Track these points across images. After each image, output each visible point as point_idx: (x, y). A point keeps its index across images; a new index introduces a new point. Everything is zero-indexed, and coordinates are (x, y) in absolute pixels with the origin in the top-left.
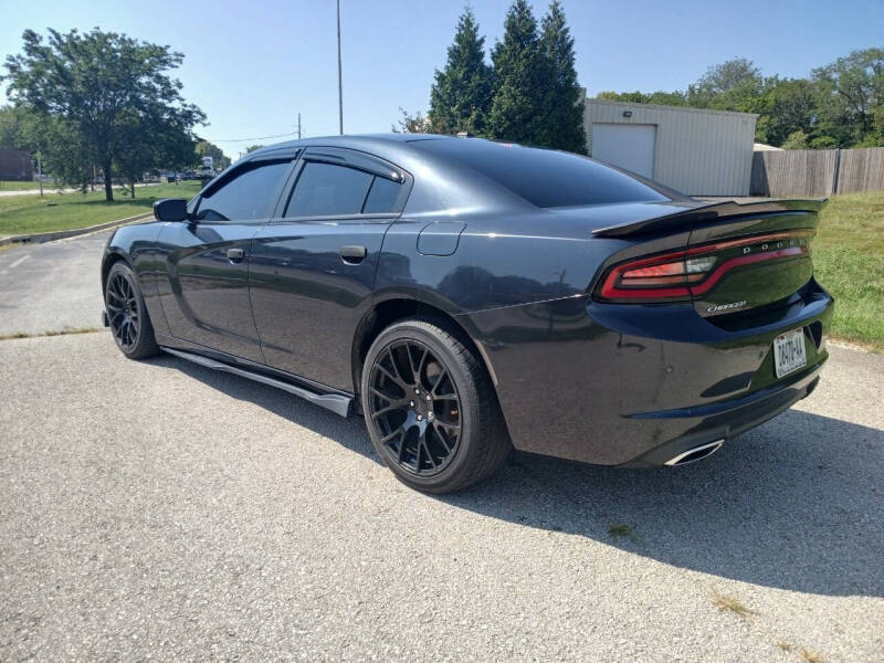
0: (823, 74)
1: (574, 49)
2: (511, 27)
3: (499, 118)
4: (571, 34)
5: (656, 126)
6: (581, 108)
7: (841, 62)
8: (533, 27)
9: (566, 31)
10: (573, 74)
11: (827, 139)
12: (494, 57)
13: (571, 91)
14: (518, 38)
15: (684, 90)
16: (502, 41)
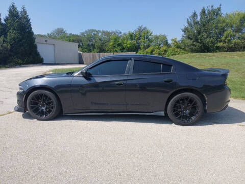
0: (83, 34)
1: (30, 21)
2: (10, 12)
3: (10, 40)
4: (29, 17)
5: (54, 45)
6: (35, 39)
7: (86, 31)
8: (18, 13)
9: (28, 16)
10: (31, 28)
11: (86, 50)
12: (5, 21)
13: (31, 33)
14: (13, 16)
15: (46, 34)
16: (8, 16)
